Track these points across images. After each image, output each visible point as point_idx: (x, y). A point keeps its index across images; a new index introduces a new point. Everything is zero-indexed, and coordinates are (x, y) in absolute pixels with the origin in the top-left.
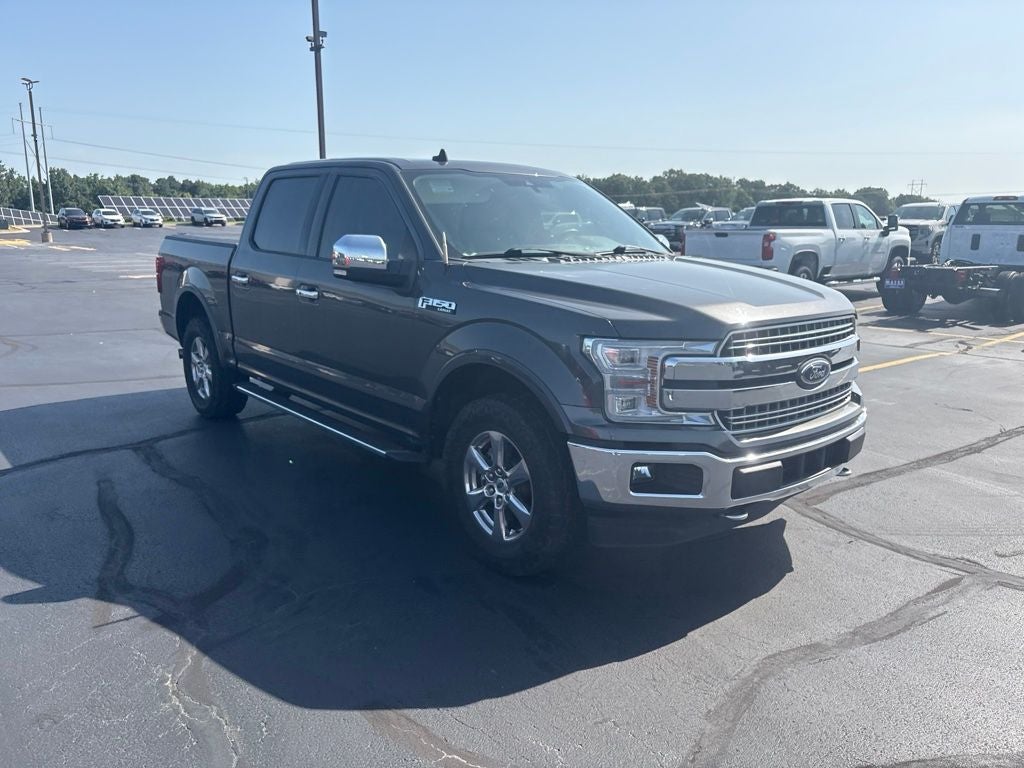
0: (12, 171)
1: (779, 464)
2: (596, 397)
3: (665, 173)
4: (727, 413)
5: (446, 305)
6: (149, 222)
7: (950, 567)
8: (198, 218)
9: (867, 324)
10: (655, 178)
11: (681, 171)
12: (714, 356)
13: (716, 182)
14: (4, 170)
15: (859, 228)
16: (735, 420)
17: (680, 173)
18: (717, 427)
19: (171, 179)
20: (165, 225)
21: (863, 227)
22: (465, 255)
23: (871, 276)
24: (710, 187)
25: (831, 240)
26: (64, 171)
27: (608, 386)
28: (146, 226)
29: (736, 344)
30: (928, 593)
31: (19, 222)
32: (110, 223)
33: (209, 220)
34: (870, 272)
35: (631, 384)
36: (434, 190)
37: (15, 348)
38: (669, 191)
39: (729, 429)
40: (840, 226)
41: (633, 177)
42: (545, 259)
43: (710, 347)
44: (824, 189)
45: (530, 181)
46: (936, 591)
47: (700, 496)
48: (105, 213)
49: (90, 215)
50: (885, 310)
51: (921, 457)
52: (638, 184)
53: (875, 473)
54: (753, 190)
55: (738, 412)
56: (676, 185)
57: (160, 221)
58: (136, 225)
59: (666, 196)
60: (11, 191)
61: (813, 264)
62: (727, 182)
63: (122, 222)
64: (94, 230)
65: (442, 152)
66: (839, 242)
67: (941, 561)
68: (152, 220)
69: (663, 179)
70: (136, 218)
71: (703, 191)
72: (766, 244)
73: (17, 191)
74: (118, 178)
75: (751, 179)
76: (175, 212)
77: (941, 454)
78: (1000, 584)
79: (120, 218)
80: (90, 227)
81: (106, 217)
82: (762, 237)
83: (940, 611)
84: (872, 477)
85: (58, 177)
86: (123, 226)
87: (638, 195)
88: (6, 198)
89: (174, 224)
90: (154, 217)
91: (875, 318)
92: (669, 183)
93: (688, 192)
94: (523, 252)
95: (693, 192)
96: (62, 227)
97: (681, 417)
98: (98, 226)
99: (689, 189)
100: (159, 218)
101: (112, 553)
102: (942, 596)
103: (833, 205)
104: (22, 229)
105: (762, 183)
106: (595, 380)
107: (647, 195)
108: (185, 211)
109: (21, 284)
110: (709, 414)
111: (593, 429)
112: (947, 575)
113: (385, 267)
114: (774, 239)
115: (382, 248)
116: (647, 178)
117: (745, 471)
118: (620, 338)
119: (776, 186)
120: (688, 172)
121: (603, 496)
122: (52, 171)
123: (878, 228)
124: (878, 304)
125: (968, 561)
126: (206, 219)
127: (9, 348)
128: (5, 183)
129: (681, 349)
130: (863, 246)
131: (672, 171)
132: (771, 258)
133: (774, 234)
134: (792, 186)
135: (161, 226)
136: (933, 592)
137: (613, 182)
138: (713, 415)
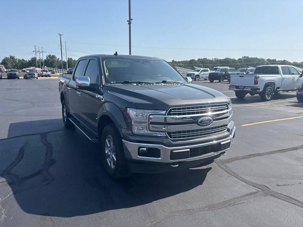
0: (58, 59)
1: (189, 150)
2: (129, 126)
3: (243, 57)
4: (171, 133)
5: (101, 97)
7: (257, 188)
9: (289, 106)
10: (239, 59)
11: (248, 57)
12: (165, 115)
13: (259, 60)
14: (57, 58)
15: (291, 74)
16: (173, 135)
17: (247, 57)
18: (167, 137)
21: (293, 74)
22: (112, 82)
23: (296, 90)
24: (257, 61)
25: (280, 78)
26: (71, 59)
27: (133, 123)
29: (173, 112)
30: (243, 196)
31: (58, 72)
34: (295, 89)
35: (141, 123)
36: (112, 63)
37: (34, 105)
38: (244, 63)
39: (171, 138)
40: (284, 74)
41: (232, 59)
42: (135, 84)
43: (164, 112)
44: (297, 62)
45: (142, 61)
46: (246, 195)
47: (160, 159)
50: (298, 101)
51: (274, 150)
52: (234, 61)
53: (254, 154)
54: (272, 62)
55: (174, 133)
56: (246, 61)
59: (243, 64)
60: (58, 64)
61: (273, 86)
62: (263, 60)
65: (116, 52)
66: (283, 79)
67: (254, 185)
69: (242, 59)
71: (255, 63)
72: (256, 80)
73: (60, 64)
75: (271, 59)
77: (282, 150)
78: (271, 195)
82: (254, 77)
83: (242, 202)
84: (252, 156)
85: (70, 60)
87: (234, 64)
88: (57, 66)
91: (293, 104)
92: (244, 60)
93: (250, 63)
94: (129, 82)
95: (252, 63)
96: (68, 73)
97: (157, 133)
99: (250, 62)
101: (13, 163)
102: (246, 198)
103: (281, 67)
104: (58, 74)
105: (275, 60)
106: (129, 121)
107: (236, 64)
109: (49, 89)
110: (164, 133)
111: (129, 136)
112: (253, 190)
113: (89, 86)
114: (259, 78)
115: (89, 80)
116: (237, 59)
117: (174, 151)
118: (136, 109)
119: (280, 61)
120: (250, 57)
121: (133, 157)
122: (68, 59)
123: (298, 74)
124: (295, 99)
125: (265, 186)
127: (32, 105)
128: (57, 62)
129: (156, 113)
130: (292, 80)
131: (245, 57)
132: (257, 84)
133: (259, 76)
134: (286, 61)
136: (244, 195)
137: (226, 60)
138: (165, 133)
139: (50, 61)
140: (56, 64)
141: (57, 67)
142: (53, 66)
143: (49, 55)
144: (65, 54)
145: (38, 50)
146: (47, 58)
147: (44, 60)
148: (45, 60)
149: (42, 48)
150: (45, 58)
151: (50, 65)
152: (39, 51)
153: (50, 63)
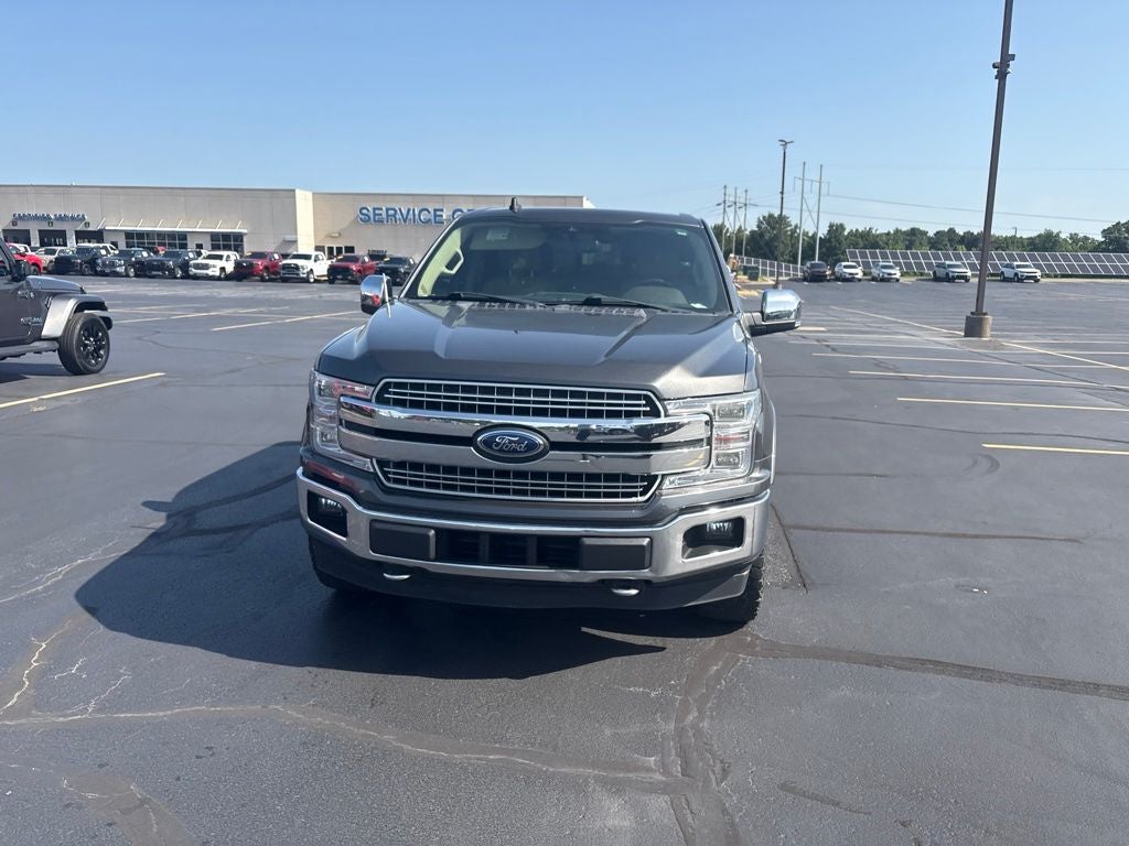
0: (796, 227)
6: (886, 276)
8: (941, 272)
14: (790, 226)
19: (952, 231)
20: (902, 280)
28: (883, 280)
29: (394, 393)
31: (772, 274)
32: (847, 276)
33: (951, 275)
48: (846, 267)
49: (833, 268)
57: (898, 275)
58: (874, 279)
63: (860, 276)
64: (832, 284)
68: (890, 274)
70: (875, 272)
74: (897, 231)
76: (919, 265)
79: (859, 272)
80: (829, 281)
81: (845, 270)
86: (860, 280)
89: (914, 279)
90: (892, 271)
96: (805, 279)
98: (837, 279)
100: (897, 273)
108: (929, 266)
122: (831, 226)
126: (947, 274)
128: (789, 238)
135: (898, 280)
138: (372, 462)
139: (767, 236)
140: (786, 246)
141: (787, 258)
142: (772, 253)
143: (767, 215)
144: (816, 209)
145: (732, 199)
146: (758, 226)
147: (747, 233)
148: (752, 232)
149: (746, 191)
150: (751, 226)
151: (766, 249)
152: (735, 203)
153: (767, 244)
